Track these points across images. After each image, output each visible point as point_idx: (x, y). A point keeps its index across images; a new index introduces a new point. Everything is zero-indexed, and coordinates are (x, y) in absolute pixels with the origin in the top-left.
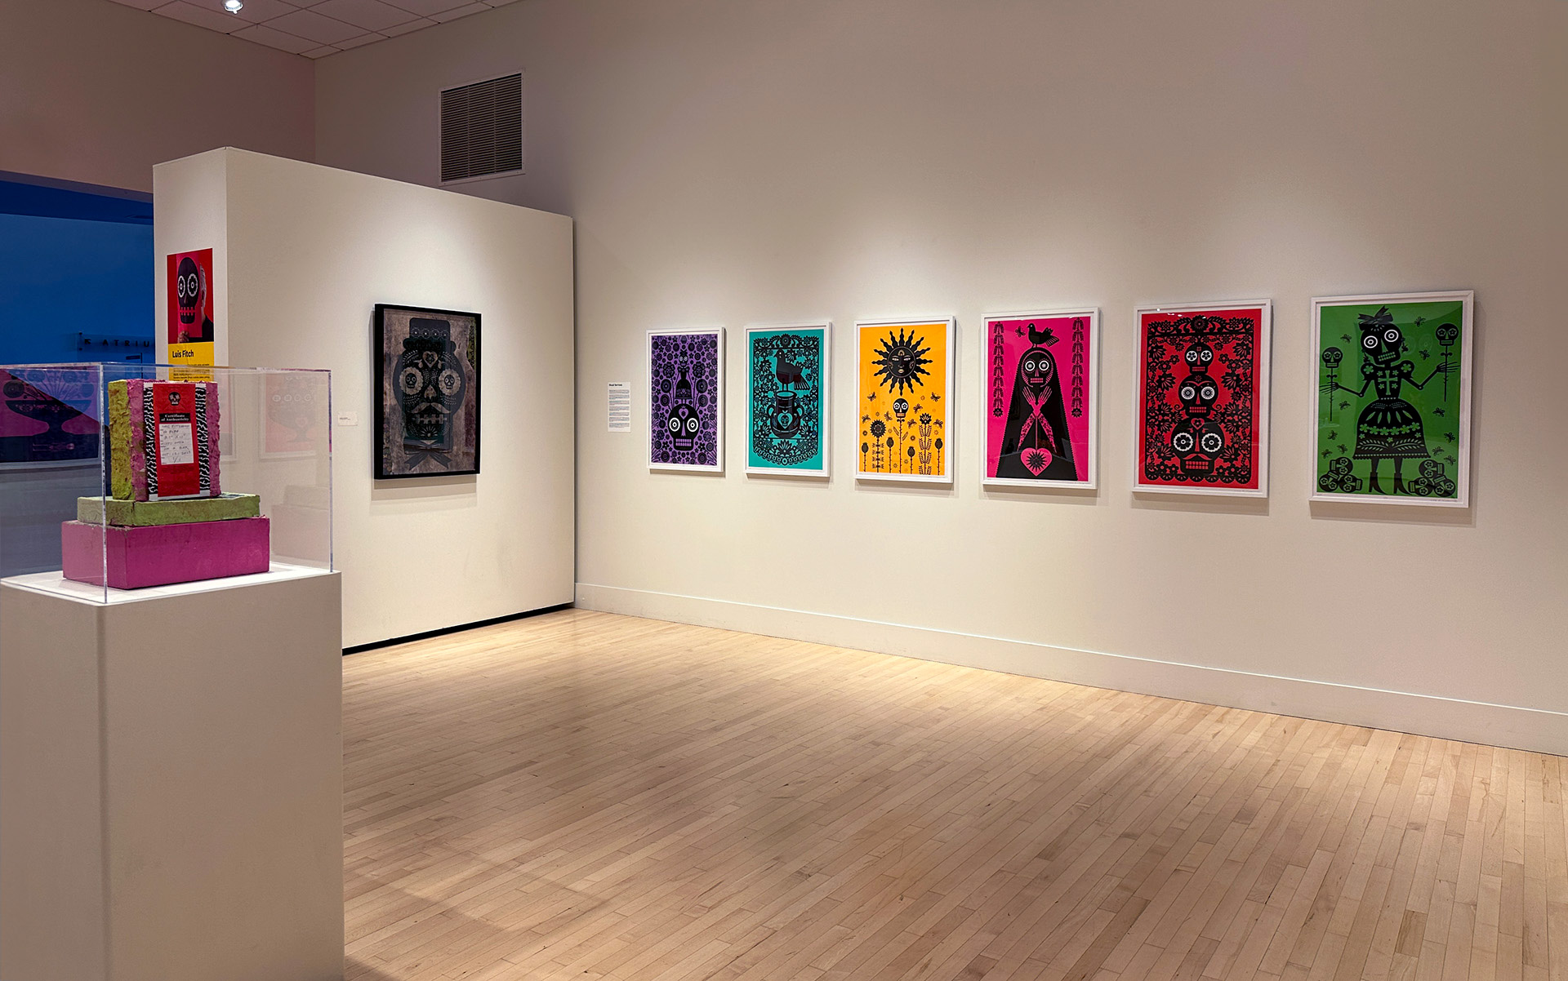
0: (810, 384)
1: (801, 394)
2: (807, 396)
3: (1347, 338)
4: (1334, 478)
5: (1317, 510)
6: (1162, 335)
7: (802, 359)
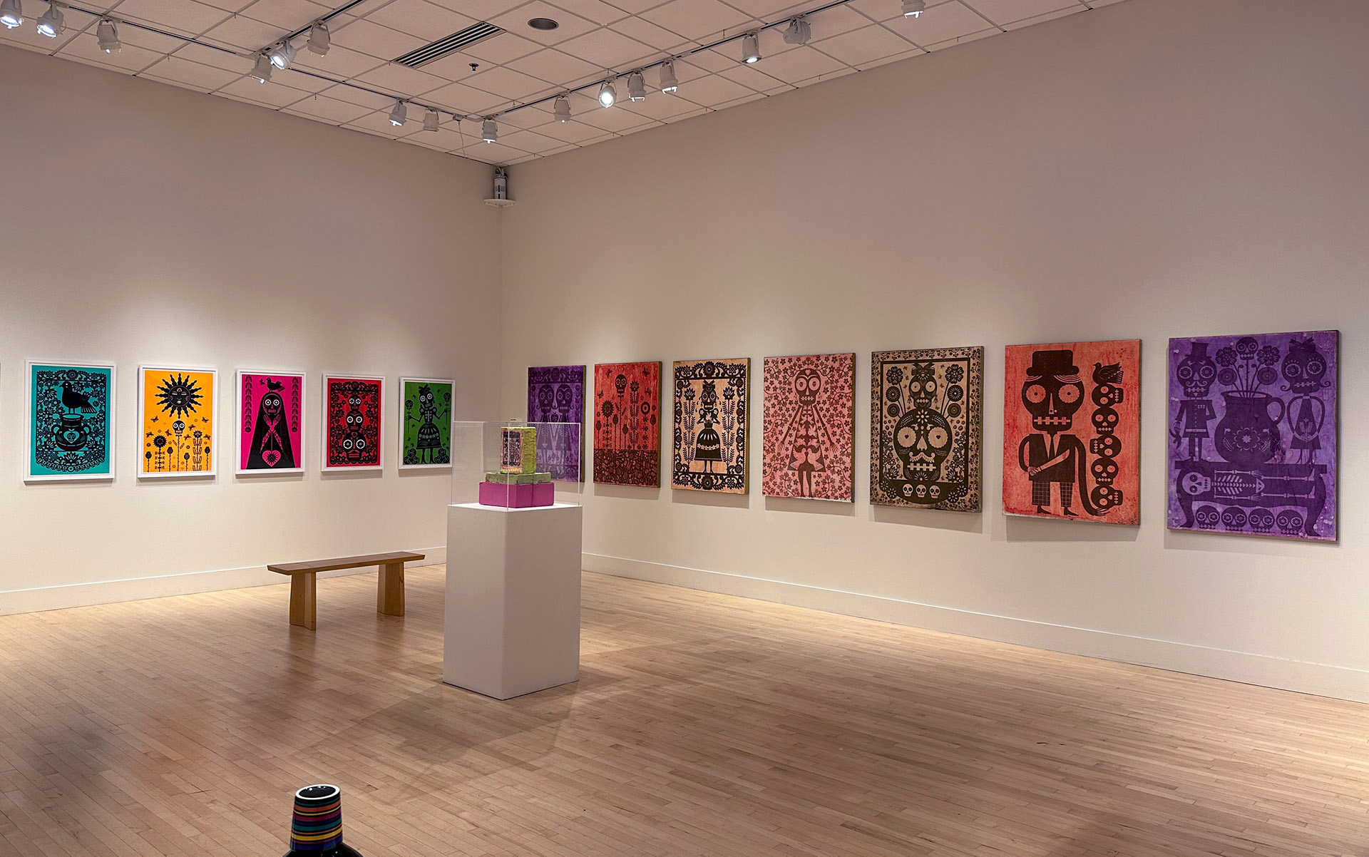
0: (98, 409)
1: (87, 416)
2: (94, 418)
3: (414, 396)
4: (410, 458)
5: (402, 473)
6: (337, 390)
7: (90, 390)
